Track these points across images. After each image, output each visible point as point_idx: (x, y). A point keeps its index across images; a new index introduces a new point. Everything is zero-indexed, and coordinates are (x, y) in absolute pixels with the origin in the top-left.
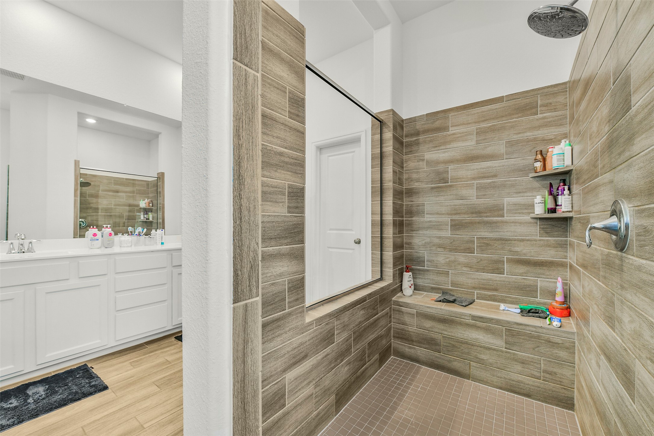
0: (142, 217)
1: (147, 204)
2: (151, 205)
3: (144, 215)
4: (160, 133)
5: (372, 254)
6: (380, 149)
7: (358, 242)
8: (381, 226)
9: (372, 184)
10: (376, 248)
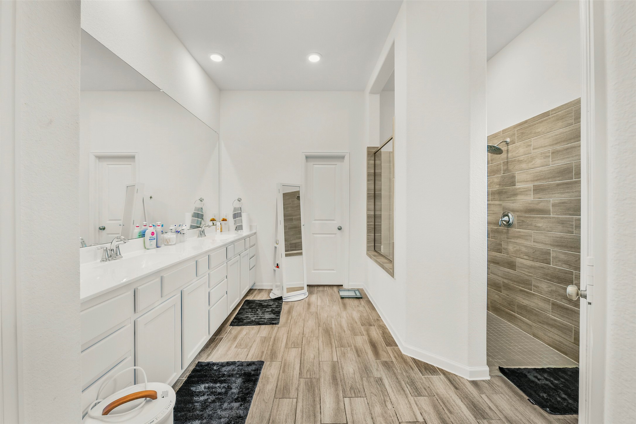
5: (368, 235)
6: (374, 170)
7: (340, 229)
8: (374, 218)
9: (368, 191)
10: (370, 232)
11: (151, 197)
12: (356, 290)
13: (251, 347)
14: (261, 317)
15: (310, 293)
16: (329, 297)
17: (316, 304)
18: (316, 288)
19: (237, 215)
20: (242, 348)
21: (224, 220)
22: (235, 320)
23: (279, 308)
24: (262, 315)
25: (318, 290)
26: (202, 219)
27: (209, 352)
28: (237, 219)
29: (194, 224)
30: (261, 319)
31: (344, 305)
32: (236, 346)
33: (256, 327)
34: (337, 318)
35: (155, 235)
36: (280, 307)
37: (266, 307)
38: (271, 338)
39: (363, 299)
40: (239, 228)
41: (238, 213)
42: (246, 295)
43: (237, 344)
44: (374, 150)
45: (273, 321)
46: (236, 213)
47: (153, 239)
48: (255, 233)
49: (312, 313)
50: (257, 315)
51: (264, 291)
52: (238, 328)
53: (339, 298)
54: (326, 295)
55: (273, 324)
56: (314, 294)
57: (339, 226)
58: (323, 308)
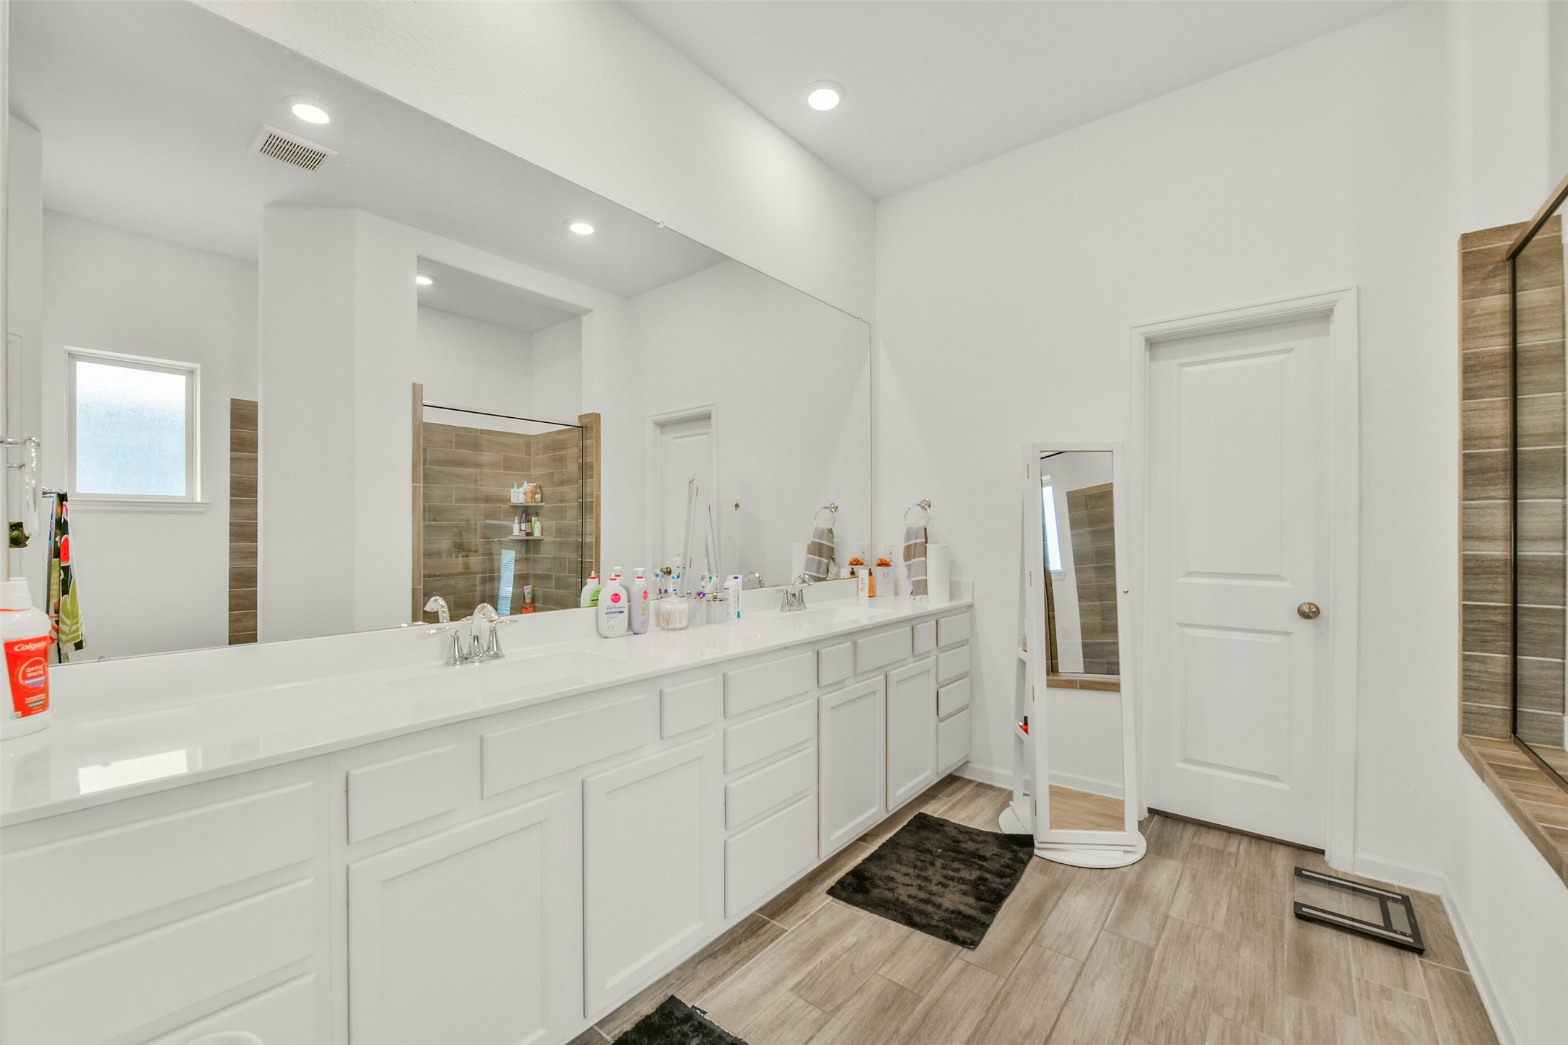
0: (517, 529)
1: (529, 495)
2: (538, 497)
3: (520, 523)
4: (588, 311)
5: (1465, 659)
6: (1508, 340)
7: (1309, 613)
8: (1510, 576)
9: (1465, 447)
10: (1485, 641)
11: (737, 506)
12: (1395, 900)
13: (838, 1009)
14: (931, 893)
15: (1158, 848)
16: (1235, 890)
17: (1162, 909)
18: (1190, 831)
19: (916, 550)
20: (809, 999)
21: (883, 564)
22: (848, 880)
23: (1008, 880)
24: (940, 889)
25: (1195, 841)
26: (831, 560)
27: (724, 969)
28: (913, 563)
29: (811, 571)
30: (926, 902)
31: (1304, 961)
32: (798, 985)
33: (896, 930)
34: (1239, 1019)
35: (624, 602)
36: (1010, 876)
37: (964, 862)
38: (918, 999)
39: (1428, 957)
40: (920, 588)
41: (916, 543)
42: (931, 794)
43: (807, 975)
44: (1507, 243)
45: (961, 927)
46: (910, 543)
47: (617, 612)
48: (970, 607)
49: (1128, 947)
50: (923, 884)
51: (995, 793)
52: (844, 910)
53: (1289, 911)
54: (1222, 877)
55: (955, 940)
56: (1171, 857)
57: (1305, 604)
58: (1188, 939)
